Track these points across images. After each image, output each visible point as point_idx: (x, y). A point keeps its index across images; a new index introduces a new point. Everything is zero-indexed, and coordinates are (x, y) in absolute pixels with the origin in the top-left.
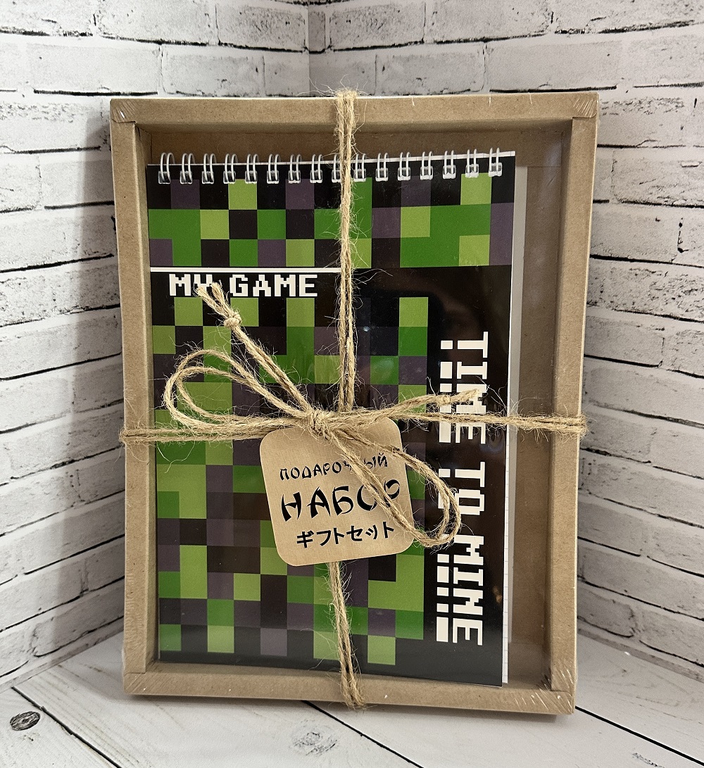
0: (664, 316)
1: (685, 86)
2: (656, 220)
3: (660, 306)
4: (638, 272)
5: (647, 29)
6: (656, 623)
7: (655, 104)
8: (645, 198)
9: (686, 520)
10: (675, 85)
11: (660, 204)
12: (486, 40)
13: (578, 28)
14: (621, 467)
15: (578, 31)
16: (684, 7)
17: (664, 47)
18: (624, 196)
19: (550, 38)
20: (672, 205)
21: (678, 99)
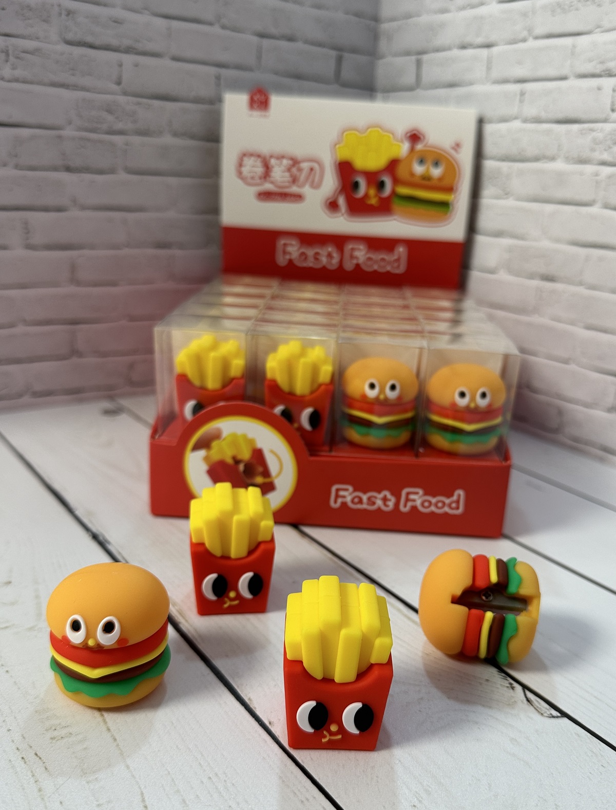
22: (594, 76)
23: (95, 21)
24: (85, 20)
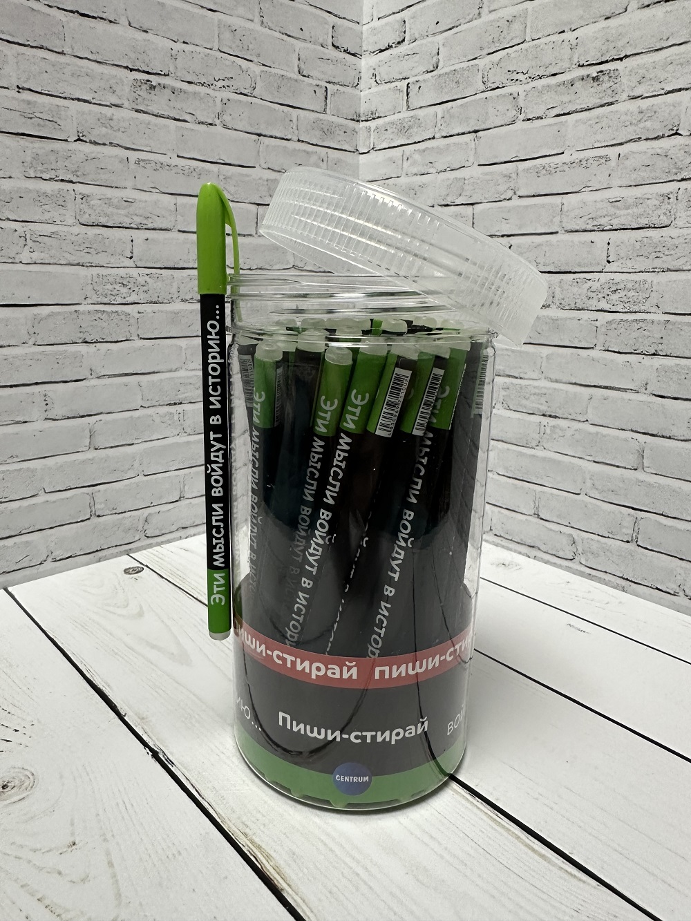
0: (597, 311)
1: (612, 146)
2: (592, 242)
3: (594, 304)
4: (579, 281)
5: (586, 110)
6: (591, 547)
7: (591, 161)
8: (583, 228)
9: (613, 463)
10: (605, 146)
11: (594, 231)
12: (476, 132)
13: (538, 115)
14: (566, 427)
15: (538, 118)
16: (611, 93)
17: (598, 121)
18: (569, 227)
19: (519, 125)
20: (603, 230)
21: (606, 155)
22: (585, 231)
23: (108, 202)
24: (99, 202)
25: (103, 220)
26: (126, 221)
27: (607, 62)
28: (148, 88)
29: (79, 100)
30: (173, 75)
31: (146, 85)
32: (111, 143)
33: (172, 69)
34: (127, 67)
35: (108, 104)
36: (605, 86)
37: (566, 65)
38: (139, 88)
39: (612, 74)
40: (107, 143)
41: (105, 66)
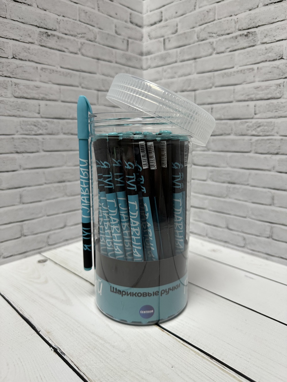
0: (251, 135)
1: (255, 64)
2: (248, 106)
3: (250, 132)
4: (242, 123)
5: (243, 49)
6: (252, 241)
7: (246, 71)
10: (252, 64)
11: (248, 101)
12: (195, 59)
13: (222, 51)
14: (239, 187)
15: (222, 53)
16: (253, 41)
17: (248, 54)
18: (238, 99)
19: (214, 56)
20: (252, 100)
21: (252, 68)
22: (245, 101)
23: (28, 87)
24: (23, 87)
25: (25, 95)
26: (37, 96)
27: (251, 28)
28: (46, 36)
29: (13, 39)
30: (58, 31)
31: (45, 35)
32: (29, 60)
33: (58, 28)
34: (36, 26)
35: (28, 42)
36: (251, 38)
37: (233, 30)
38: (42, 36)
39: (253, 33)
40: (27, 60)
41: (26, 25)
